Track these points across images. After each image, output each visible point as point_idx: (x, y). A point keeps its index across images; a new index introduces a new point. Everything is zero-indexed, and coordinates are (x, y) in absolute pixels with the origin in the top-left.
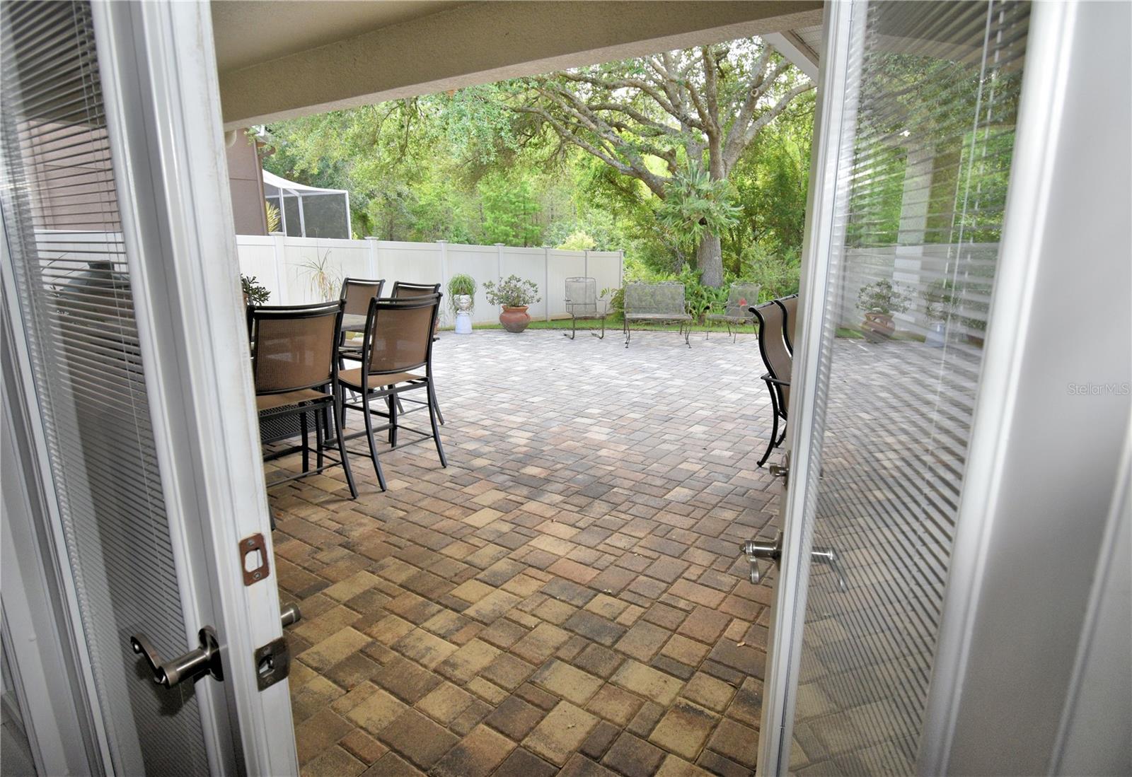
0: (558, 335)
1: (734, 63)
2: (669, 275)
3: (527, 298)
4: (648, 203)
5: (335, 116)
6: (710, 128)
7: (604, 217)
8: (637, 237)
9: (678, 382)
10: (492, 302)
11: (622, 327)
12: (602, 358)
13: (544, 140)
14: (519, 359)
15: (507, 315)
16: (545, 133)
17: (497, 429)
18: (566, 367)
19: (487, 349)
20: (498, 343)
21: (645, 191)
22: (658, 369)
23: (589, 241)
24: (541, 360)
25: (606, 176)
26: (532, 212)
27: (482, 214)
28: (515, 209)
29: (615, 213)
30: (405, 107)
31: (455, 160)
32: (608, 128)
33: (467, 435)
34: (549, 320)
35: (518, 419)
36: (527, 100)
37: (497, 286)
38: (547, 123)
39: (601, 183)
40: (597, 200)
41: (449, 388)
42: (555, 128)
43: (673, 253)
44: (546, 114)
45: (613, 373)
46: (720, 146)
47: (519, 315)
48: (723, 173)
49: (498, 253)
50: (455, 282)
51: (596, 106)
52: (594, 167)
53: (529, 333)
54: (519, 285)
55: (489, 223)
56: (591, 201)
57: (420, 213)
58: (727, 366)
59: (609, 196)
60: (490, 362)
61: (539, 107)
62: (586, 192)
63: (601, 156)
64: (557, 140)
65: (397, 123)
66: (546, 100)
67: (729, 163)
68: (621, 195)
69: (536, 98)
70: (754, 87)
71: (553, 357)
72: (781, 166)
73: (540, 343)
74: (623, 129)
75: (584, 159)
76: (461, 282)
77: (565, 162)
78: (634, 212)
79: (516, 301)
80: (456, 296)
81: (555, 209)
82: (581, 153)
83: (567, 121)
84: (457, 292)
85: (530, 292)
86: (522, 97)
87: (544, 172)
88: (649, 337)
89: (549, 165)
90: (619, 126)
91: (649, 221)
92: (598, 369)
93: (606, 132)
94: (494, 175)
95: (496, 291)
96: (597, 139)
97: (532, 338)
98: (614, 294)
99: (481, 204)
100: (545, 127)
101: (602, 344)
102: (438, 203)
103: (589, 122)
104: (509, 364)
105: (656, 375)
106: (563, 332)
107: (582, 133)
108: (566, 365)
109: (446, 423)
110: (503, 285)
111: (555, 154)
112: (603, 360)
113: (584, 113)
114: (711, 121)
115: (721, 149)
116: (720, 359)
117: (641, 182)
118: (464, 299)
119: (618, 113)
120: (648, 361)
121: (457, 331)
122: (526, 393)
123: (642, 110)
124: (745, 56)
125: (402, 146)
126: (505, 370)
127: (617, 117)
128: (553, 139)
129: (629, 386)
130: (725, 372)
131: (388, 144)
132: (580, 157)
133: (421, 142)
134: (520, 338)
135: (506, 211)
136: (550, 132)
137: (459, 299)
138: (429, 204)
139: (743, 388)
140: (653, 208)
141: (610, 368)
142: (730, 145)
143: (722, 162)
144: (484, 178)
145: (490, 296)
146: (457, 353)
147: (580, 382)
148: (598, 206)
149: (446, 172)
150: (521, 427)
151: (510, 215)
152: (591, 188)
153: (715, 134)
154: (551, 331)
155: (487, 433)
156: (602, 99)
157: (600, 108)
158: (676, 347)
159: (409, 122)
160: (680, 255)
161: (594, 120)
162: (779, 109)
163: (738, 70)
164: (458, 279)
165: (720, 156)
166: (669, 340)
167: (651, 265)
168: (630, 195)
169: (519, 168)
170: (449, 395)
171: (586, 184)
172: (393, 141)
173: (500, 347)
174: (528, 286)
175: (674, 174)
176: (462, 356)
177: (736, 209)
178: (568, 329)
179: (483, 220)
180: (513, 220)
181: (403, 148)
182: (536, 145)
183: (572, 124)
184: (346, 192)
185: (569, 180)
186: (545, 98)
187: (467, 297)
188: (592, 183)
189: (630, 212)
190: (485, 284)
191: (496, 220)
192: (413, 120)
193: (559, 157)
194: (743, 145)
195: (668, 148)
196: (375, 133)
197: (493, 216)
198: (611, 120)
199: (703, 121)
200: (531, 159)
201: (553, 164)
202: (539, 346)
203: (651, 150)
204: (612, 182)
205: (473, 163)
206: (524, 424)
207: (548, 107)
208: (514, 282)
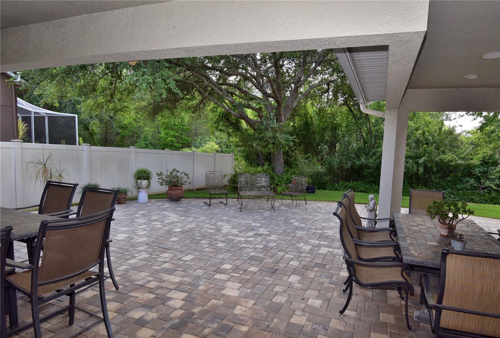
0: (200, 202)
1: (285, 71)
2: (257, 167)
3: (183, 182)
4: (246, 130)
5: (66, 74)
6: (278, 99)
7: (224, 136)
8: (240, 146)
9: (274, 237)
10: (161, 184)
11: (236, 196)
12: (227, 220)
13: (194, 97)
14: (177, 222)
15: (171, 192)
16: (194, 93)
17: (159, 291)
18: (207, 228)
19: (157, 214)
20: (164, 210)
21: (244, 124)
22: (260, 227)
23: (217, 147)
24: (191, 222)
25: (225, 117)
26: (186, 130)
27: (159, 130)
28: (177, 129)
29: (229, 135)
30: (114, 73)
31: (144, 103)
32: (227, 94)
33: (136, 301)
34: (194, 189)
35: (176, 279)
36: (185, 76)
37: (165, 175)
38: (195, 89)
39: (223, 119)
40: (220, 127)
41: (127, 250)
42: (199, 92)
43: (258, 155)
44: (195, 84)
45: (235, 231)
46: (282, 108)
47: (178, 192)
48: (284, 120)
49: (166, 154)
50: (139, 172)
51: (221, 83)
52: (219, 112)
53: (184, 201)
54: (178, 174)
55: (163, 134)
56: (217, 128)
57: (124, 127)
58: (297, 224)
59: (226, 126)
60: (158, 225)
61: (191, 80)
62: (215, 124)
63: (223, 107)
64: (200, 98)
65: (109, 81)
66: (195, 78)
67: (286, 116)
68: (232, 126)
69: (190, 76)
70: (298, 82)
71: (198, 220)
72: (307, 118)
73: (190, 209)
74: (234, 95)
75: (214, 107)
76: (142, 172)
77: (204, 108)
78: (238, 134)
79: (176, 184)
80: (139, 181)
81: (198, 130)
82: (212, 105)
83: (205, 89)
84: (140, 178)
85: (185, 178)
86: (182, 75)
87: (193, 113)
88: (251, 203)
89: (195, 109)
90: (232, 94)
91: (246, 139)
92: (226, 228)
93: (226, 96)
94: (166, 113)
95: (164, 178)
96: (221, 99)
97: (185, 205)
98: (230, 177)
99: (158, 125)
100: (194, 91)
101: (227, 209)
102: (135, 123)
103: (218, 91)
104: (170, 227)
105: (260, 232)
106: (204, 200)
107: (213, 96)
108: (207, 226)
109: (120, 287)
110: (169, 174)
111: (199, 104)
112: (228, 222)
113: (215, 86)
114: (278, 96)
115: (282, 109)
116: (292, 219)
117: (243, 121)
118: (144, 183)
119: (231, 87)
120: (254, 221)
121: (138, 201)
122: (182, 252)
123: (243, 87)
124: (290, 68)
125: (112, 94)
126: (168, 231)
127: (231, 89)
128: (198, 97)
129: (246, 242)
130: (297, 228)
131: (103, 92)
132: (212, 106)
133: (123, 92)
134: (178, 205)
135: (172, 129)
136: (196, 94)
137: (141, 183)
138: (129, 124)
139: (309, 240)
140: (248, 133)
141: (233, 227)
142: (287, 107)
143: (283, 115)
144: (160, 114)
145: (161, 181)
146: (137, 218)
147: (216, 240)
148: (221, 130)
149: (139, 109)
150: (179, 287)
151: (174, 131)
152: (217, 122)
153: (280, 102)
154: (197, 200)
155: (152, 296)
156: (223, 80)
157: (222, 84)
158: (267, 210)
159: (116, 81)
160: (261, 156)
161: (221, 89)
162: (308, 93)
163: (287, 74)
164: (140, 171)
165: (282, 112)
166: (262, 205)
167: (247, 160)
168: (236, 126)
169: (179, 109)
170: (127, 257)
171: (215, 119)
172: (106, 91)
173: (165, 213)
174: (183, 175)
175: (261, 119)
176: (141, 221)
177: (292, 137)
178: (206, 198)
179: (160, 133)
180: (176, 134)
181: (112, 95)
182: (189, 99)
183: (208, 90)
184: (76, 116)
185: (206, 118)
186: (194, 76)
187: (146, 181)
188: (218, 119)
189: (236, 134)
190: (157, 174)
191: (166, 134)
192: (119, 81)
193: (201, 106)
194: (293, 108)
195: (257, 107)
196: (95, 85)
197: (165, 132)
198: (228, 91)
199: (275, 96)
200: (186, 106)
201: (198, 109)
202: (190, 211)
203: (249, 107)
204: (228, 119)
205: (154, 106)
206: (181, 283)
207: (196, 81)
208: (175, 172)
